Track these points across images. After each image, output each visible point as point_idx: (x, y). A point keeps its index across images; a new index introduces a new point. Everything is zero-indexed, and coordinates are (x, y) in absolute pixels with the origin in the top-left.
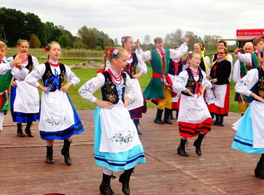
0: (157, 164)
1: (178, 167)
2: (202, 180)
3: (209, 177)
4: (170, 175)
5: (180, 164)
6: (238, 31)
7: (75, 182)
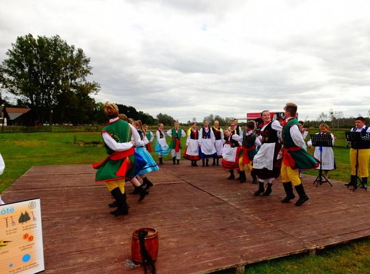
0: (211, 198)
1: (225, 200)
2: (243, 210)
3: (247, 207)
4: (221, 206)
5: (226, 198)
6: (248, 114)
7: (159, 212)
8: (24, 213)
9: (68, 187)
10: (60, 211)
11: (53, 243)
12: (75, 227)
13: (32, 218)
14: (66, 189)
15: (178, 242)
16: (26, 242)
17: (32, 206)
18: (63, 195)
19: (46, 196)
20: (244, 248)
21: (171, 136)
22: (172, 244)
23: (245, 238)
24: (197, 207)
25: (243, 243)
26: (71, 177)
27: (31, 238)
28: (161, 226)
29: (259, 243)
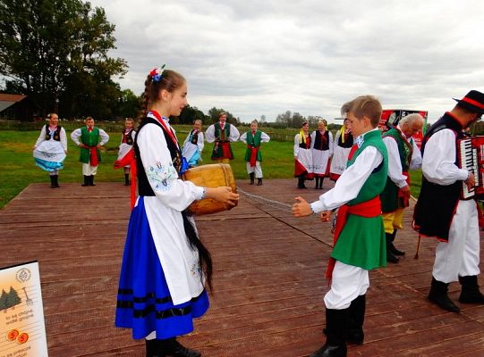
8: (8, 291)
9: (86, 219)
10: (75, 265)
11: (67, 332)
12: (105, 299)
13: (24, 299)
14: (84, 223)
15: (288, 335)
16: (15, 346)
17: (23, 277)
18: (79, 235)
19: (53, 235)
20: (410, 351)
21: (245, 142)
22: (279, 339)
23: (403, 329)
24: (301, 262)
25: (403, 340)
26: (91, 203)
27: (24, 338)
28: (251, 299)
29: (433, 340)
